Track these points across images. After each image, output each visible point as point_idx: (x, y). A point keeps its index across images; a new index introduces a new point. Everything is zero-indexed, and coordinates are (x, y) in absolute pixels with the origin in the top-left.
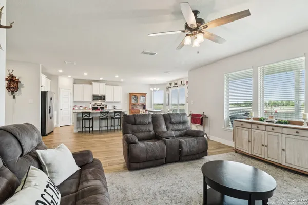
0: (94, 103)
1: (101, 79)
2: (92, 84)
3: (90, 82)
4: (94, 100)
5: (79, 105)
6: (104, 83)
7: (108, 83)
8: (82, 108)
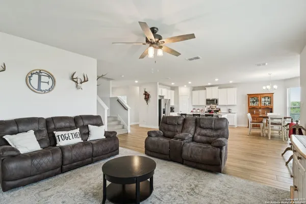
0: (209, 106)
1: (209, 84)
2: (205, 89)
3: (204, 88)
4: (207, 104)
5: (197, 108)
6: (217, 87)
7: (221, 87)
8: (199, 111)
